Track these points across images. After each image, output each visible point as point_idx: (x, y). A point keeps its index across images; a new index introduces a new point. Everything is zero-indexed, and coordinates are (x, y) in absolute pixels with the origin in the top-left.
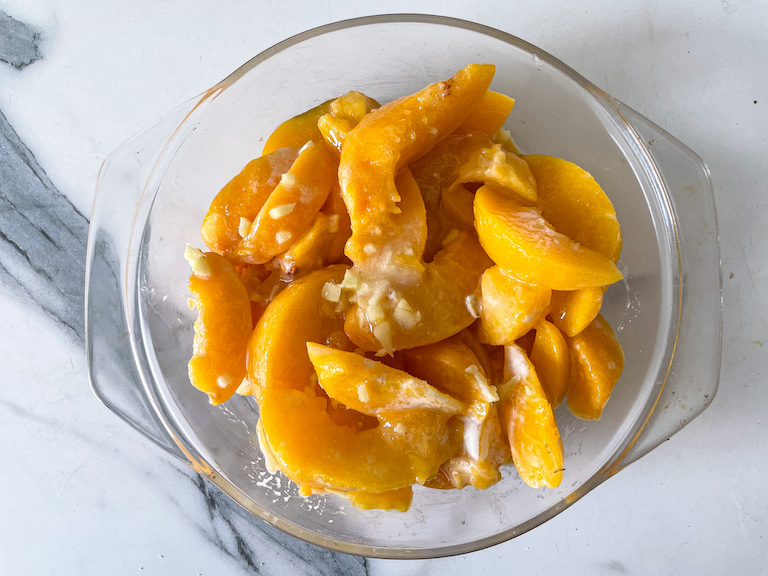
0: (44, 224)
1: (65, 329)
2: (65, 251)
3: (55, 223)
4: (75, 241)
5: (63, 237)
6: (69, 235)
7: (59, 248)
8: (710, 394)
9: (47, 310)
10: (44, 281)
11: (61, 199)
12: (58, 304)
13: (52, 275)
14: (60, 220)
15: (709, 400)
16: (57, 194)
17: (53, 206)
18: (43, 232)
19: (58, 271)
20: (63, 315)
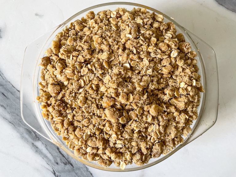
0: (3, 91)
1: (11, 124)
2: (10, 99)
3: (7, 91)
4: (13, 96)
5: (9, 95)
6: (11, 94)
7: (8, 98)
8: (214, 121)
9: (5, 118)
10: (4, 109)
11: (8, 83)
12: (8, 116)
13: (6, 107)
14: (8, 90)
15: (214, 123)
16: (7, 81)
17: (6, 85)
18: (3, 94)
19: (8, 106)
20: (10, 120)
